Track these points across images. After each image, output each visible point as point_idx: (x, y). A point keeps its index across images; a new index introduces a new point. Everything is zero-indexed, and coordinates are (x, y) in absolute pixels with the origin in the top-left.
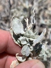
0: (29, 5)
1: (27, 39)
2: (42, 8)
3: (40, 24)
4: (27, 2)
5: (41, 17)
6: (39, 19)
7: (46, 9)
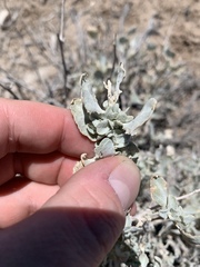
0: (106, 64)
1: (112, 124)
2: (136, 70)
3: (130, 103)
4: (104, 59)
5: (132, 88)
6: (129, 92)
7: (143, 72)
